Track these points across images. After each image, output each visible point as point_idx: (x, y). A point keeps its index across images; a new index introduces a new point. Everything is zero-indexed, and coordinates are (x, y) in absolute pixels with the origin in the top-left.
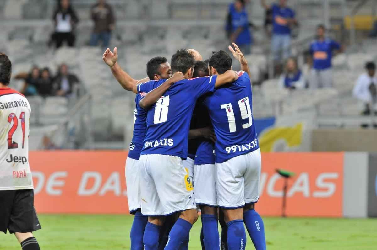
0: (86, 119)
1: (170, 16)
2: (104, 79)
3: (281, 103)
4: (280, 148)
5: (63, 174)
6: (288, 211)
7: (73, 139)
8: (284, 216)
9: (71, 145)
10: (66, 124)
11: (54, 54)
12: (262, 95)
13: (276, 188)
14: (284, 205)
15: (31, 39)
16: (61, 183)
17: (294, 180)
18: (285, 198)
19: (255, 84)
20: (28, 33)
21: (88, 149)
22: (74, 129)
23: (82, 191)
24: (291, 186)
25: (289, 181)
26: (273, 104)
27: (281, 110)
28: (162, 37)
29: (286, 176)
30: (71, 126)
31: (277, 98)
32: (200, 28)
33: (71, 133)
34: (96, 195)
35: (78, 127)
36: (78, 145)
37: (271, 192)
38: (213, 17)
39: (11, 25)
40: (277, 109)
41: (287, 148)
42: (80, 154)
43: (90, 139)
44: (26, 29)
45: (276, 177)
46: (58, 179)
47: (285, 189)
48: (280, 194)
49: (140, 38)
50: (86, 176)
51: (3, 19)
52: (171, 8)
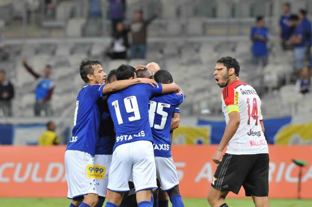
1: (204, 33)
3: (296, 105)
4: (296, 142)
6: (302, 194)
8: (299, 198)
12: (280, 98)
13: (292, 175)
14: (299, 190)
15: (89, 53)
17: (308, 168)
18: (300, 183)
19: (274, 89)
20: (87, 48)
24: (306, 173)
25: (304, 169)
26: (290, 105)
27: (296, 110)
28: (197, 51)
29: (301, 165)
31: (293, 100)
32: (228, 43)
37: (288, 178)
38: (240, 34)
39: (72, 42)
40: (293, 109)
41: (302, 142)
44: (84, 45)
45: (293, 166)
47: (300, 176)
48: (296, 180)
49: (180, 52)
51: (66, 37)
52: (204, 26)
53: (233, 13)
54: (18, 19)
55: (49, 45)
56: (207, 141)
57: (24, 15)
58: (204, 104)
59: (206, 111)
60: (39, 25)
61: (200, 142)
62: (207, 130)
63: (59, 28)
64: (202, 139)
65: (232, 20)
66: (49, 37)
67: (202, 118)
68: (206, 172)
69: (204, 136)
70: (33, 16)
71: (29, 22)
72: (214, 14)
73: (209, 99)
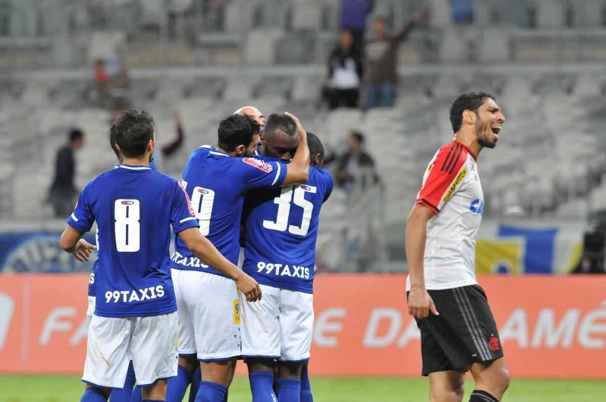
0: (377, 224)
1: (512, 58)
2: (405, 159)
5: (339, 312)
7: (356, 256)
9: (353, 266)
10: (345, 232)
11: (324, 119)
15: (288, 95)
16: (336, 327)
20: (284, 86)
21: (379, 272)
22: (357, 240)
23: (370, 340)
30: (352, 234)
32: (560, 77)
33: (353, 247)
34: (393, 346)
35: (364, 237)
36: (363, 266)
39: (255, 74)
42: (367, 280)
43: (383, 255)
44: (279, 79)
46: (332, 320)
50: (377, 315)
51: (244, 63)
52: (513, 45)
53: (569, 20)
54: (151, 28)
55: (212, 80)
56: (517, 268)
57: (163, 21)
58: (511, 197)
59: (515, 210)
60: (192, 41)
61: (503, 270)
62: (517, 246)
63: (232, 47)
64: (507, 263)
65: (567, 33)
66: (212, 63)
67: (508, 223)
68: (515, 327)
69: (512, 258)
70: (181, 24)
71: (172, 35)
72: (531, 21)
73: (521, 185)
